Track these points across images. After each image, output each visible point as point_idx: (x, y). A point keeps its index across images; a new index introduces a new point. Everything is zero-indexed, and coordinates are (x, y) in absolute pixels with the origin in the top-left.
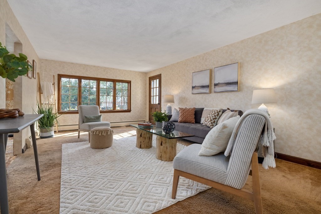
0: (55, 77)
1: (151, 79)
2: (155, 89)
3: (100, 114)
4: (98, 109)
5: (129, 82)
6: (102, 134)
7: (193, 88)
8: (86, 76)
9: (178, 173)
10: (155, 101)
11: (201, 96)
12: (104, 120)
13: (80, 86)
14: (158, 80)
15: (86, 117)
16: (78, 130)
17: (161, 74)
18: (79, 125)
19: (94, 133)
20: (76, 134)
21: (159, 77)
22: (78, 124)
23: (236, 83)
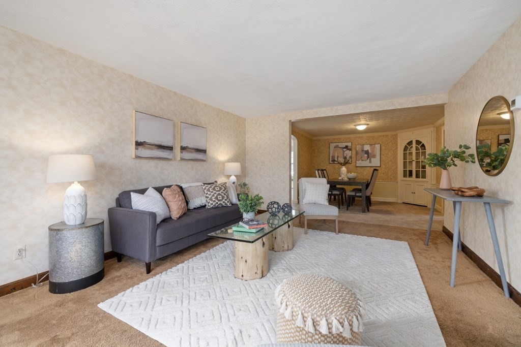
7: (139, 144)
11: (153, 163)
23: (205, 151)
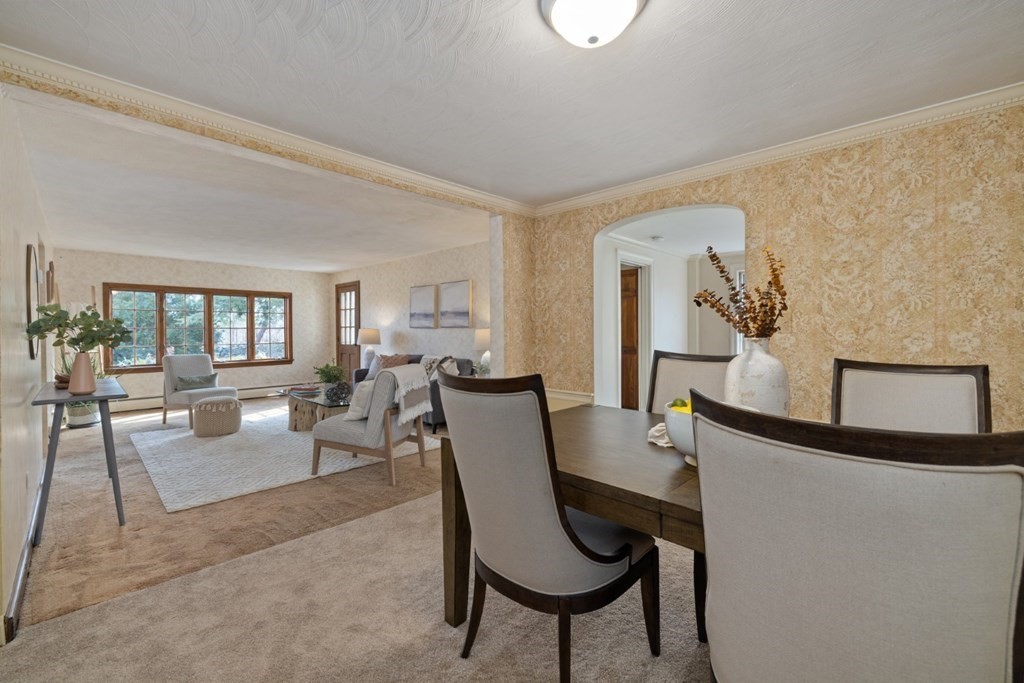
0: (97, 289)
1: (341, 289)
2: (348, 311)
3: (213, 372)
4: (208, 362)
5: (287, 297)
6: (217, 408)
7: (412, 315)
8: (177, 285)
9: (319, 445)
10: (348, 338)
11: (423, 331)
12: (225, 383)
13: (161, 311)
14: (353, 293)
15: (181, 380)
16: (162, 408)
17: (359, 282)
18: (164, 397)
19: (202, 408)
20: (158, 417)
21: (355, 286)
22: (162, 394)
23: (466, 314)
